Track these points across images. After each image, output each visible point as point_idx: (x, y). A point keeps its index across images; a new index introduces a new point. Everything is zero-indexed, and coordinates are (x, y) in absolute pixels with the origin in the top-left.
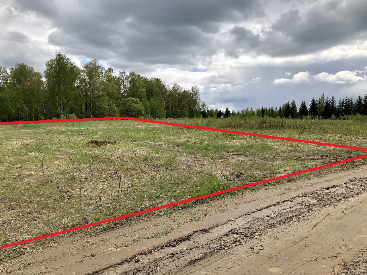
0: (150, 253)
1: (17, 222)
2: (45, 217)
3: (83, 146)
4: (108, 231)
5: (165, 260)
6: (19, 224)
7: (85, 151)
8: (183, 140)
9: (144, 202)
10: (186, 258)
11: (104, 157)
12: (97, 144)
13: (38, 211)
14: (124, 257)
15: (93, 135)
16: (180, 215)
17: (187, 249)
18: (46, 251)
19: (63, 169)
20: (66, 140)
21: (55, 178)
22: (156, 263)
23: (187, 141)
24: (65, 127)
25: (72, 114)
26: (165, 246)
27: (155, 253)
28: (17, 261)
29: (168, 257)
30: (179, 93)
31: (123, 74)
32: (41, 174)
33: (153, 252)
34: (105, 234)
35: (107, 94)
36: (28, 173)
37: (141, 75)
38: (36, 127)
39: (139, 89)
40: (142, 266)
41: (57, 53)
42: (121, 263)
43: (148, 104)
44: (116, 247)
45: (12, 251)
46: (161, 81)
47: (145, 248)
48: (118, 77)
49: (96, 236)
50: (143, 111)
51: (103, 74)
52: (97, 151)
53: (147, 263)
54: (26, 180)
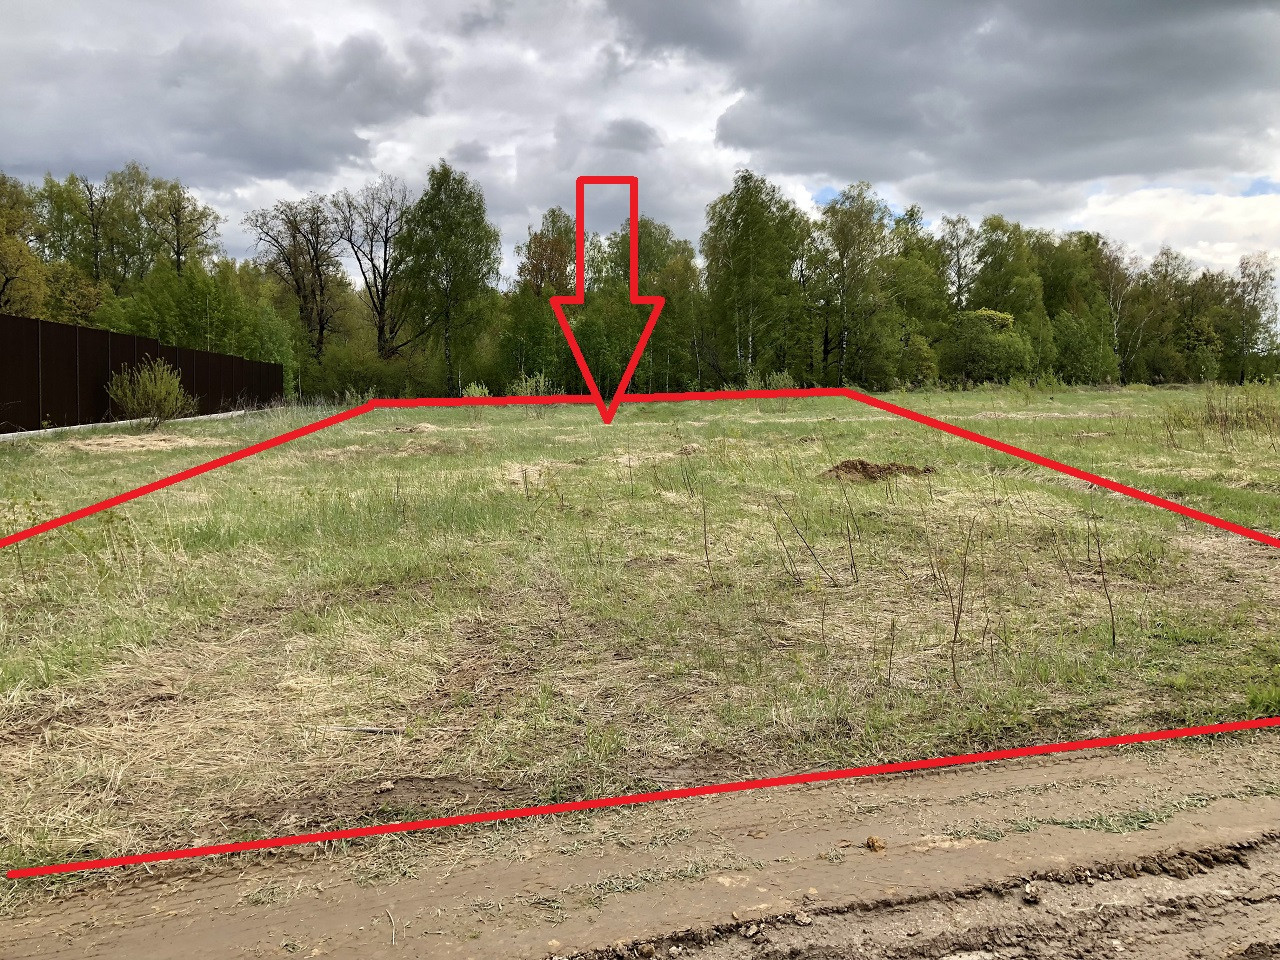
0: (1079, 881)
1: (642, 697)
2: (718, 695)
3: (822, 478)
4: (918, 776)
5: (1143, 919)
6: (648, 704)
7: (829, 494)
8: (1197, 472)
9: (1049, 694)
10: (1235, 932)
11: (892, 518)
12: (867, 472)
13: (695, 672)
14: (980, 877)
15: (851, 443)
16: (1199, 761)
17: (1237, 899)
18: (725, 803)
19: (761, 550)
20: (766, 454)
21: (737, 575)
22: (1106, 923)
23: (1219, 477)
24: (759, 414)
25: (781, 371)
26: (1139, 866)
27: (1099, 886)
28: (648, 815)
29: (1154, 910)
30: (1180, 285)
31: (959, 226)
32: (696, 558)
33: (1090, 880)
34: (908, 784)
35: (899, 300)
36: (662, 552)
37: (1026, 227)
38: (673, 414)
39: (1017, 279)
40: (1050, 920)
41: (740, 173)
42: (971, 893)
43: (1049, 331)
44: (951, 834)
45: (632, 784)
46: (1104, 243)
47: (1061, 861)
48: (937, 237)
49: (880, 784)
50: (1027, 358)
51: (886, 232)
52: (868, 497)
53: (1071, 916)
54: (657, 574)
